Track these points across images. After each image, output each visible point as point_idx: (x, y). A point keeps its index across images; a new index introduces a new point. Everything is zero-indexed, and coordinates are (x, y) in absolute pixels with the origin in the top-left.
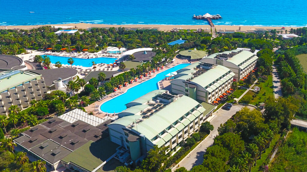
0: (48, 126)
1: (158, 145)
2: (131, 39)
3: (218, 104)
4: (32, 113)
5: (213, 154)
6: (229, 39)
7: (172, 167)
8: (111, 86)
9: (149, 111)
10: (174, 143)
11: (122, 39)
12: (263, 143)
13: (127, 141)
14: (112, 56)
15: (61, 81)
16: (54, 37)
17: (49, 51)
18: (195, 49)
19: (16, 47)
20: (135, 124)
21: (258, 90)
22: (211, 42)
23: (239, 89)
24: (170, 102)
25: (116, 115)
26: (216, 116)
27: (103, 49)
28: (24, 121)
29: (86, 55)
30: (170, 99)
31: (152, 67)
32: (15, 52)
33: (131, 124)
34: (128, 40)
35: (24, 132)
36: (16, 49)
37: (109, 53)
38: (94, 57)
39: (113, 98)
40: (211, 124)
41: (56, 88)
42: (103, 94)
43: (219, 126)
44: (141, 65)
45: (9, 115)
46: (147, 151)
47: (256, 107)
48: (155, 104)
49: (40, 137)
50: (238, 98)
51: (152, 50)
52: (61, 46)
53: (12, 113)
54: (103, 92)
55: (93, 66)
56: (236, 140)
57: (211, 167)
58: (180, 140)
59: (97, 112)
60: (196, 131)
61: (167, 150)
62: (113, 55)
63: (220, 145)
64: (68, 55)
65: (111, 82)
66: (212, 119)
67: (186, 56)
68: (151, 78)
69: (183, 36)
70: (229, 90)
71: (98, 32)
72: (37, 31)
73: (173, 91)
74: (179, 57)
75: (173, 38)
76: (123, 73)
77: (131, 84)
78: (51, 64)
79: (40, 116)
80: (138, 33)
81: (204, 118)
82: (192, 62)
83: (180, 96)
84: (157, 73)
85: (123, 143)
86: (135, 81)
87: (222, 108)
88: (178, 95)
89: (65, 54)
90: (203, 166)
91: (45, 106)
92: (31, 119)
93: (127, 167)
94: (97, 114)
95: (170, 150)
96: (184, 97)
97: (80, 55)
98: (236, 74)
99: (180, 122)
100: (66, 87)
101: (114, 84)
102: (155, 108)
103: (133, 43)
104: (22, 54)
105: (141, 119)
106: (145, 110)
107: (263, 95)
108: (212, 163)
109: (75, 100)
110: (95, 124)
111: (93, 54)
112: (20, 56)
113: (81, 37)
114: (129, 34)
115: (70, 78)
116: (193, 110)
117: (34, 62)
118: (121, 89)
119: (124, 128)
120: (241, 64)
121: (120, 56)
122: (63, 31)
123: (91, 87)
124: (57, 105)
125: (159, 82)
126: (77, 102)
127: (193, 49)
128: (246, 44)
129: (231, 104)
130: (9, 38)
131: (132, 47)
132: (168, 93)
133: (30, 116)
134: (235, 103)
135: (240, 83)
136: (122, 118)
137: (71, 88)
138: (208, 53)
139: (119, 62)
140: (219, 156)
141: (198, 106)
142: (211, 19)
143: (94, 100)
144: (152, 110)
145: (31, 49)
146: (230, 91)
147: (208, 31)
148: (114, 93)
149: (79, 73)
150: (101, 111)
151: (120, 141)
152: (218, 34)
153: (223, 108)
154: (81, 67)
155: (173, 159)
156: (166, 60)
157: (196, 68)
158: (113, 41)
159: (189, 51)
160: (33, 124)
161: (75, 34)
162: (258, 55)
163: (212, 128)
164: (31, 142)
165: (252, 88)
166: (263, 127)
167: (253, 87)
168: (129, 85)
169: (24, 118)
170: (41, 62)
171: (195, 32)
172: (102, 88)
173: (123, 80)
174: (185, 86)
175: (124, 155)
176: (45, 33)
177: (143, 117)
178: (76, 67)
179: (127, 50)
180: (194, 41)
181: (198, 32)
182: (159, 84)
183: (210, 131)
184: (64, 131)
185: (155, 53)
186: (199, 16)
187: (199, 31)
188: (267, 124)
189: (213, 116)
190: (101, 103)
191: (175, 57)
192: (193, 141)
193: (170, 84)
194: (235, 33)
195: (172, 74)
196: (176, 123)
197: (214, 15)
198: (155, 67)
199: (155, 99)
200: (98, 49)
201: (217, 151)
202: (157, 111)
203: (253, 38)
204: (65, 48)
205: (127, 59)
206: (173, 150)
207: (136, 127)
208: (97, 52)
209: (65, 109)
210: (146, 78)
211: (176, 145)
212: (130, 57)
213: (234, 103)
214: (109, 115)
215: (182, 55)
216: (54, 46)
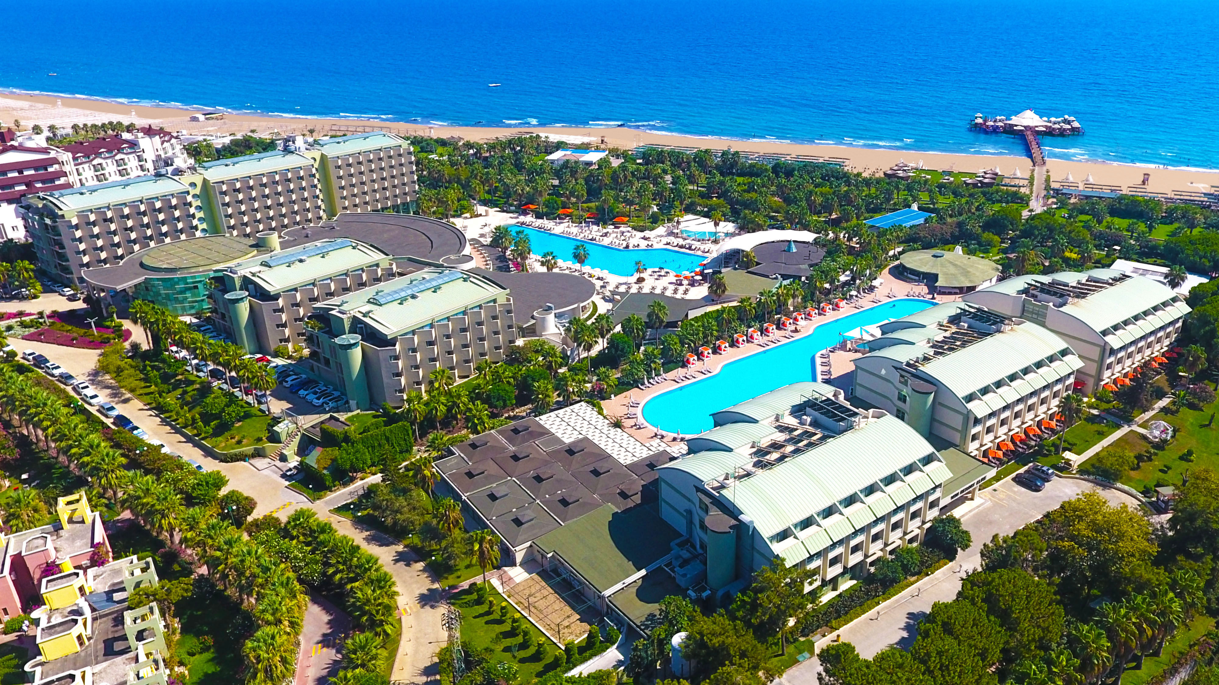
0: (510, 441)
1: (786, 557)
2: (753, 195)
3: (1001, 463)
4: (478, 397)
5: (948, 629)
6: (1094, 223)
7: (819, 636)
8: (678, 347)
9: (776, 446)
10: (834, 562)
11: (727, 191)
12: (1133, 634)
13: (703, 527)
14: (693, 247)
15: (553, 312)
16: (544, 172)
17: (529, 214)
18: (959, 249)
19: (452, 194)
20: (730, 481)
21: (1164, 436)
22: (1022, 228)
23: (1092, 419)
24: (842, 429)
25: (682, 439)
26: (989, 504)
27: (670, 220)
28: (459, 416)
29: (623, 238)
30: (843, 419)
31: (804, 299)
32: (450, 210)
33: (721, 479)
34: (747, 196)
35: (457, 447)
36: (453, 202)
37: (685, 235)
38: (643, 244)
39: (679, 385)
40: (964, 527)
41: (538, 333)
42: (655, 369)
43: (988, 542)
44: (774, 290)
45: (428, 392)
46: (753, 570)
47: (1144, 500)
48: (797, 429)
49: (492, 468)
50: (1079, 454)
51: (815, 239)
52: (559, 203)
53: (437, 389)
54: (655, 362)
55: (637, 276)
56: (1035, 599)
57: (935, 667)
58: (854, 559)
59: (631, 422)
60: (911, 541)
61: (809, 580)
62: (696, 244)
63: (979, 604)
64: (574, 230)
65: (679, 335)
66: (970, 511)
67: (923, 273)
68: (797, 336)
69: (924, 197)
70: (1051, 417)
71: (663, 163)
72: (504, 150)
73: (860, 393)
74: (896, 272)
75: (888, 200)
76: (718, 310)
77: (734, 350)
78: (532, 256)
79: (496, 407)
80: (777, 176)
81: (942, 503)
82: (939, 299)
83: (877, 415)
84: (817, 320)
85: (691, 529)
86: (748, 341)
87: (1014, 479)
88: (871, 411)
89: (568, 227)
90: (909, 655)
91: (508, 382)
92: (474, 412)
93: (692, 602)
94: (632, 427)
95: (818, 583)
96: (890, 419)
97: (606, 235)
98: (1089, 362)
99: (863, 502)
100: (563, 333)
101: (687, 341)
102: (794, 441)
103: (758, 210)
104: (463, 216)
105: (749, 467)
106: (765, 443)
107: (1181, 458)
108: (940, 654)
109: (580, 377)
110: (625, 459)
111: (642, 234)
112: (458, 223)
113: (614, 176)
114: (751, 175)
115: (576, 305)
116: (909, 470)
117: (490, 246)
118: (705, 359)
119: (698, 487)
120: (1116, 328)
121: (716, 251)
122: (569, 153)
123: (625, 342)
124: (536, 384)
125: (819, 354)
126: (585, 382)
127: (951, 246)
128: (1155, 247)
129: (1050, 471)
130: (439, 168)
131: (753, 222)
132: (841, 397)
133: (474, 405)
134: (1064, 468)
135: (1098, 399)
136: (698, 454)
137: (576, 339)
138: (1000, 267)
139: (711, 271)
140: (969, 638)
141: (928, 460)
142: (1039, 133)
143: (628, 384)
144: (784, 446)
145: (485, 203)
146: (1054, 423)
147: (1017, 182)
148: (685, 370)
149: (598, 294)
150: (643, 421)
151: (684, 521)
152: (1053, 197)
153: (1018, 480)
154: (604, 274)
155: (825, 614)
156: (854, 279)
157: (945, 322)
158: (702, 196)
159: (934, 256)
160: (479, 428)
161: (600, 167)
162: (1193, 299)
163: (964, 541)
164: (470, 475)
165: (1144, 425)
166: (1146, 576)
167: (1147, 421)
168: (729, 349)
169: (458, 407)
170: (506, 248)
171: (970, 181)
172: (654, 350)
173: (715, 333)
174: (900, 382)
175: (689, 567)
176: (523, 158)
177: (755, 465)
178: (591, 271)
179: (739, 234)
180: (961, 218)
181: (980, 182)
182: (818, 361)
183: (959, 549)
184: (546, 461)
185: (822, 252)
186: (995, 121)
187: (986, 181)
188: (1162, 571)
189: (978, 501)
190: (644, 397)
191: (886, 271)
192: (895, 572)
193: (852, 367)
194: (1121, 198)
195: (868, 332)
196: (850, 501)
197: (1053, 119)
198: (814, 301)
199: (798, 411)
200: (655, 221)
201: (966, 622)
202: (797, 451)
203: (1192, 226)
204: (569, 208)
205: (733, 262)
206: (830, 587)
207: (731, 489)
208: (652, 229)
209: (555, 397)
210: (782, 333)
211: (841, 570)
212: (743, 256)
213: (1061, 469)
214: (663, 437)
215: (908, 266)
216: (542, 200)
